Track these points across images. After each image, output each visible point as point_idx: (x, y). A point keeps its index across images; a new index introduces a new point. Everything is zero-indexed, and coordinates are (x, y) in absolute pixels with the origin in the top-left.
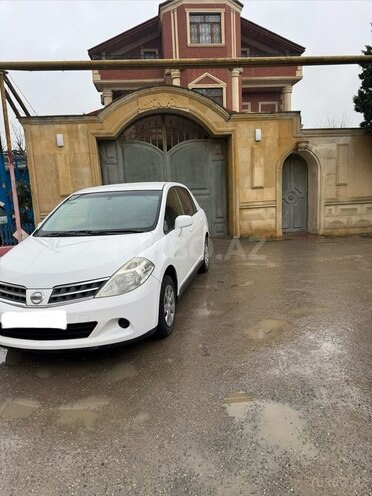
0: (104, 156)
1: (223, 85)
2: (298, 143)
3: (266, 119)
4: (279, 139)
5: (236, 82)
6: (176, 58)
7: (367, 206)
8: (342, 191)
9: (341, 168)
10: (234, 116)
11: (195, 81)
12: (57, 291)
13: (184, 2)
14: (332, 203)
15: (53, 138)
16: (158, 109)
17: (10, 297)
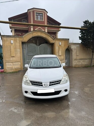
0: (23, 47)
1: (43, 30)
2: (69, 46)
3: (62, 40)
4: (65, 45)
5: (46, 30)
6: (32, 23)
7: (82, 60)
8: (77, 57)
9: (77, 52)
10: (55, 39)
12: (50, 83)
13: (34, 10)
14: (75, 60)
15: (10, 41)
16: (38, 36)
17: (37, 85)
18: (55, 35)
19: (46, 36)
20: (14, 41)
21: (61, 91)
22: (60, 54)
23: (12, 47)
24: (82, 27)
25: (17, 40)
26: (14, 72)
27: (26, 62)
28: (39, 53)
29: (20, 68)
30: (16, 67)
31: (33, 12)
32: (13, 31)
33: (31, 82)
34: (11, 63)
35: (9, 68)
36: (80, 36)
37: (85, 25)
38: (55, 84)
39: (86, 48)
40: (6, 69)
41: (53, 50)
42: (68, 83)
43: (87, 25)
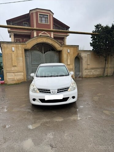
1: (49, 35)
2: (78, 54)
3: (71, 47)
4: (74, 52)
5: (52, 34)
6: (35, 28)
7: (94, 70)
8: (88, 66)
9: (88, 61)
10: (63, 46)
11: (41, 33)
12: (58, 90)
13: (38, 11)
14: (86, 69)
15: (11, 48)
17: (45, 92)
18: (63, 41)
19: (52, 43)
20: (15, 48)
21: (69, 98)
22: (69, 63)
23: (13, 55)
24: (93, 32)
25: (19, 47)
26: (17, 83)
27: (30, 72)
28: (44, 62)
30: (19, 78)
31: (37, 13)
32: (13, 36)
33: (39, 89)
34: (13, 74)
35: (10, 79)
36: (92, 43)
37: (97, 30)
38: (62, 91)
39: (98, 55)
40: (7, 80)
41: (61, 58)
42: (76, 90)
43: (99, 30)
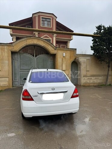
0: (13, 58)
1: (51, 39)
2: (75, 58)
3: (66, 50)
4: (70, 56)
5: (54, 38)
7: (95, 77)
8: (88, 73)
9: (88, 66)
10: (57, 49)
11: (43, 37)
14: (85, 76)
16: (33, 44)
19: (44, 45)
20: (0, 50)
22: (64, 69)
24: (94, 34)
25: (4, 48)
27: (17, 77)
29: (7, 86)
30: (3, 85)
32: (15, 40)
36: (92, 46)
37: (99, 32)
39: (99, 61)
41: (55, 63)
43: (102, 32)
